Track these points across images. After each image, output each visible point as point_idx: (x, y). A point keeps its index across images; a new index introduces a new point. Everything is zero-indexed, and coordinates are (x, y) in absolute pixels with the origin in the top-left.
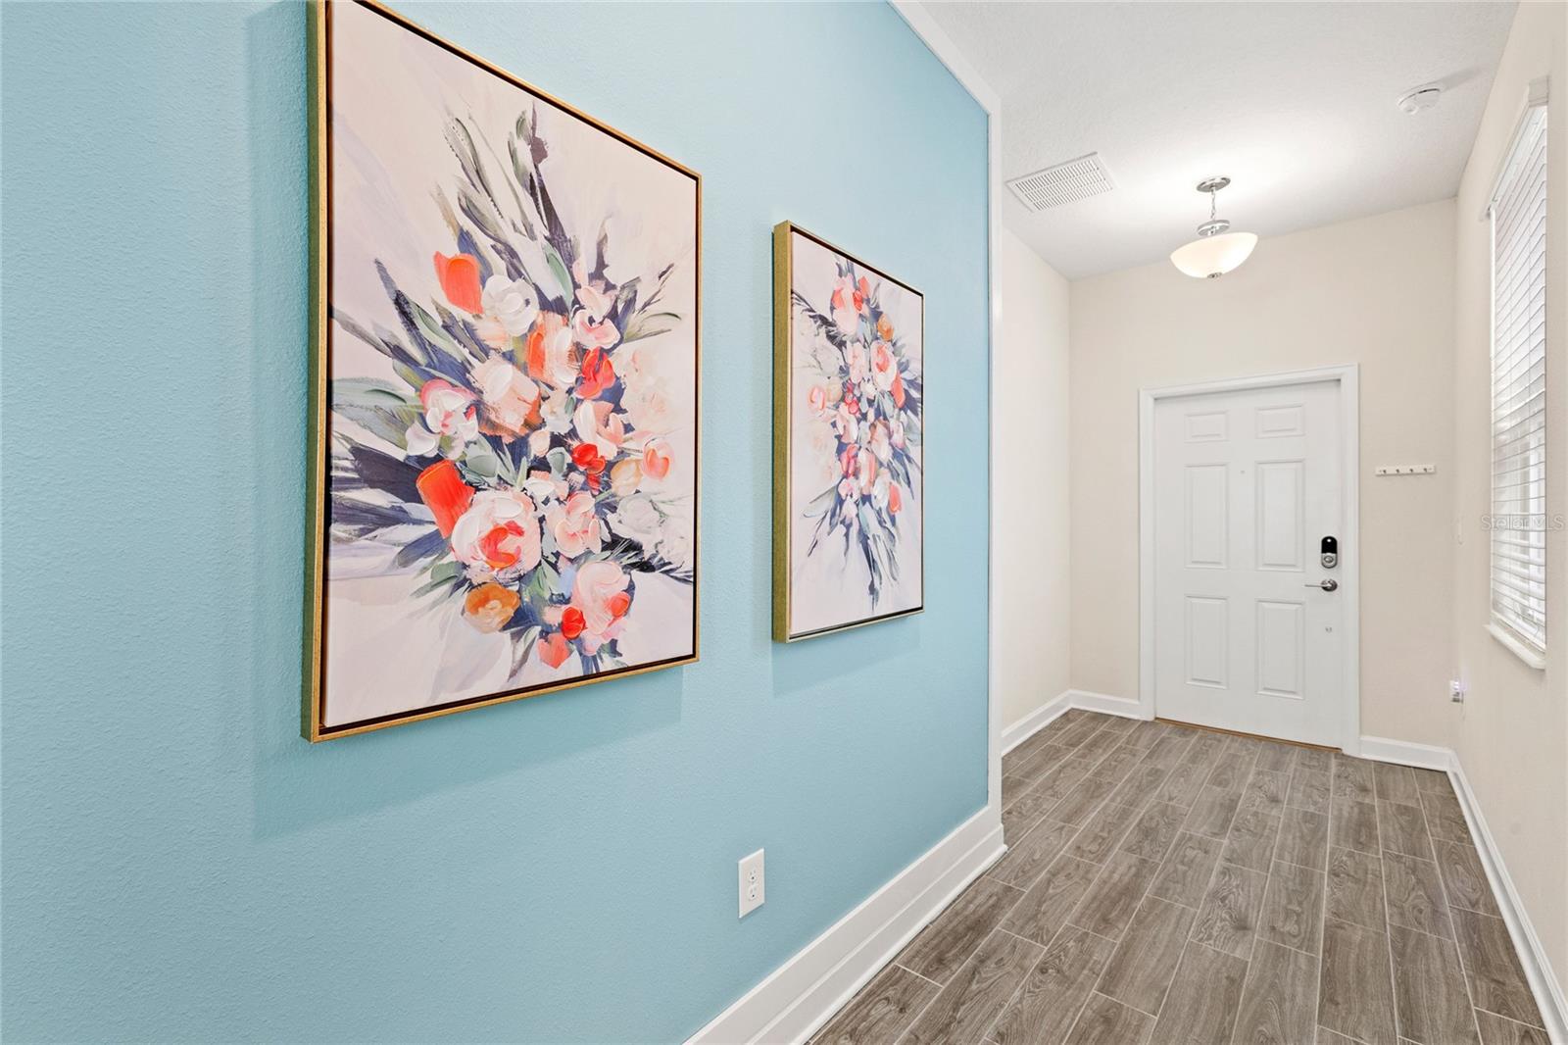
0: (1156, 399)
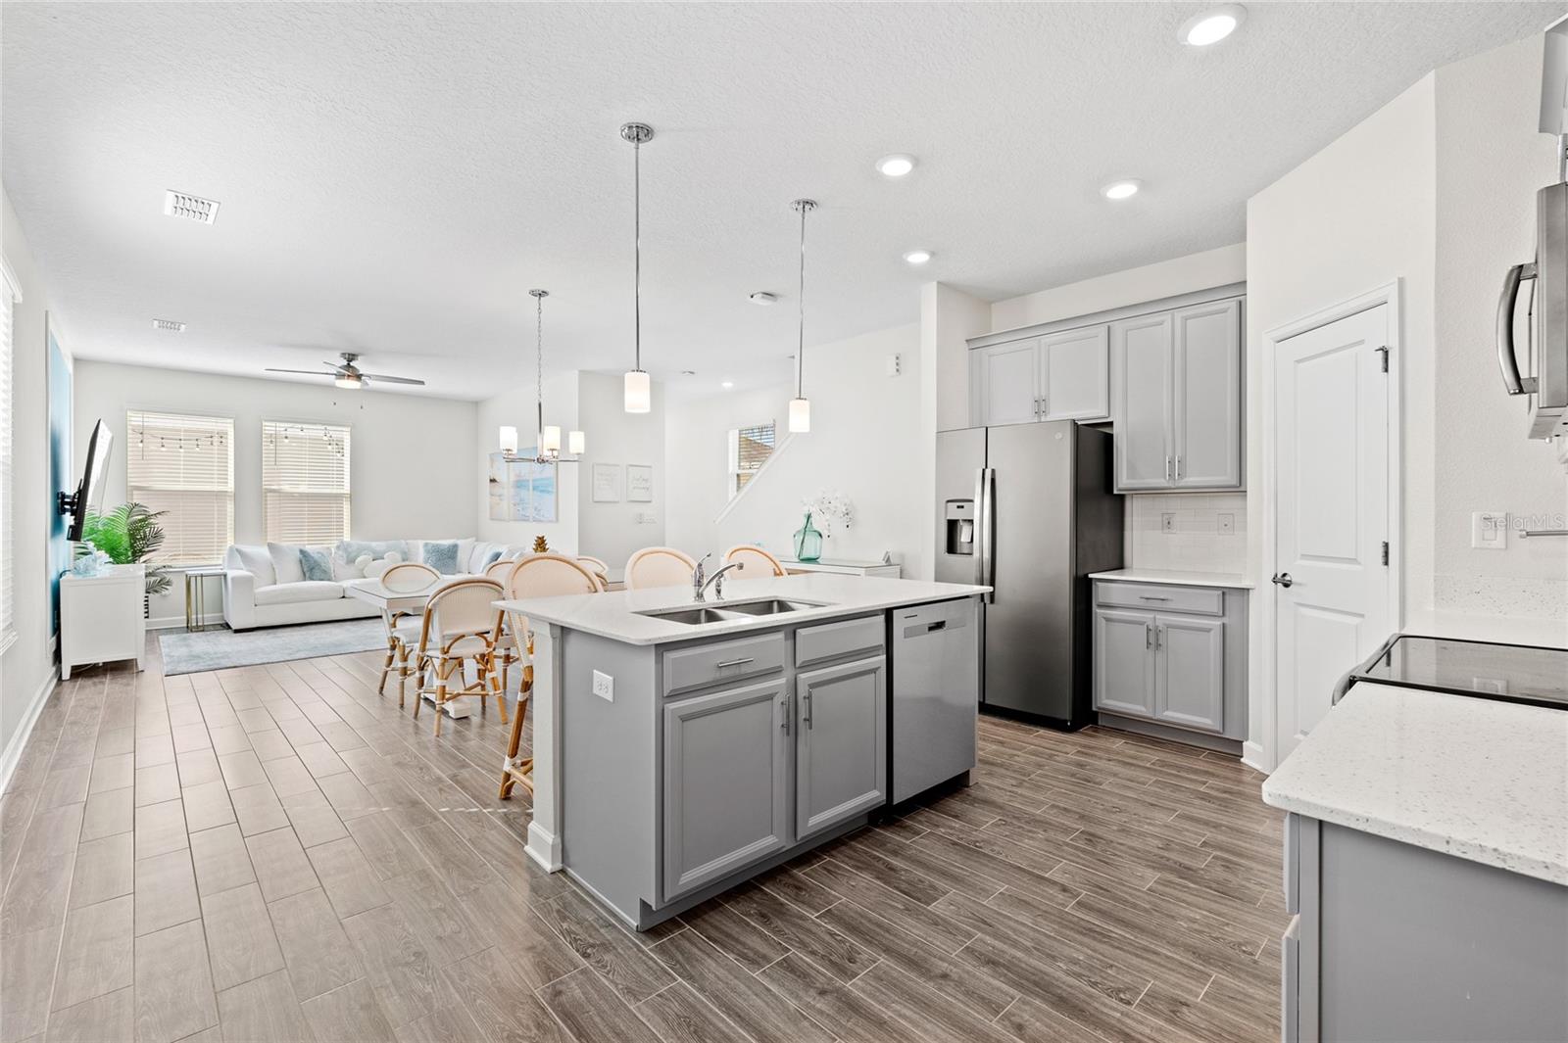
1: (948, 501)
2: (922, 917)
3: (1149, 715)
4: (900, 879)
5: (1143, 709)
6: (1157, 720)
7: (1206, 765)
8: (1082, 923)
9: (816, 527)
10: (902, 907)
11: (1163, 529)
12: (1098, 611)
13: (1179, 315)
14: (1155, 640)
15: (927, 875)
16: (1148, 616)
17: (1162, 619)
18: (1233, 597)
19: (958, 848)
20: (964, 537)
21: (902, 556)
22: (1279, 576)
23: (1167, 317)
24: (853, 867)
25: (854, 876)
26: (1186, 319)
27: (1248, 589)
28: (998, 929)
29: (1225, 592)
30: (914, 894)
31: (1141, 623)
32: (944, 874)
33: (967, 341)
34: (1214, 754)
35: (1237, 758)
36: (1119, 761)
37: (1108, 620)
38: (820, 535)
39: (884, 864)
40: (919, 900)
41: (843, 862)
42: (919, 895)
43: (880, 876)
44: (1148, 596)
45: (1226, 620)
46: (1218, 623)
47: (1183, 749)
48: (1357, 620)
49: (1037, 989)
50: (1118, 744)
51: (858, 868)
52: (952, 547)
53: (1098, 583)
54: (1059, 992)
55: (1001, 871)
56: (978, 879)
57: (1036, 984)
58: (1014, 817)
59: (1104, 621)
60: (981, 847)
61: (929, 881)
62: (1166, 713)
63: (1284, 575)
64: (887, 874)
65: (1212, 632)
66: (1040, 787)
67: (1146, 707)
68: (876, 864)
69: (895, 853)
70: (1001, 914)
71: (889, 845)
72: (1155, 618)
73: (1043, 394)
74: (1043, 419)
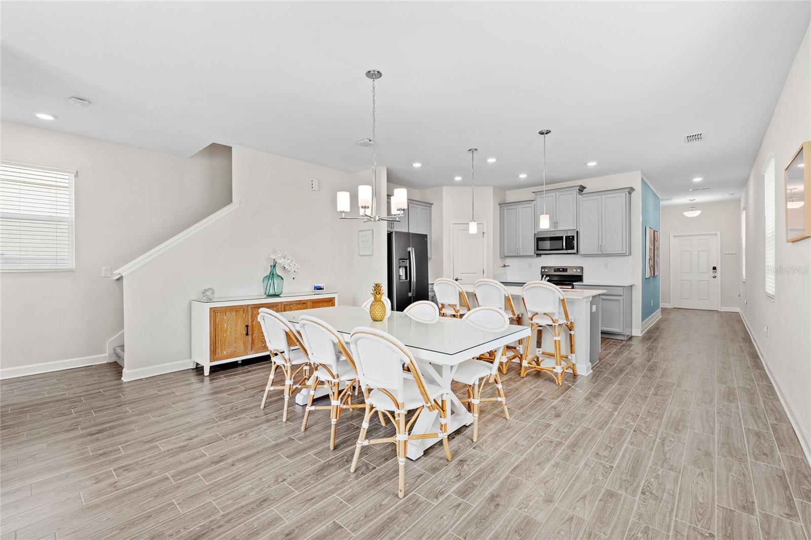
0: (674, 236)
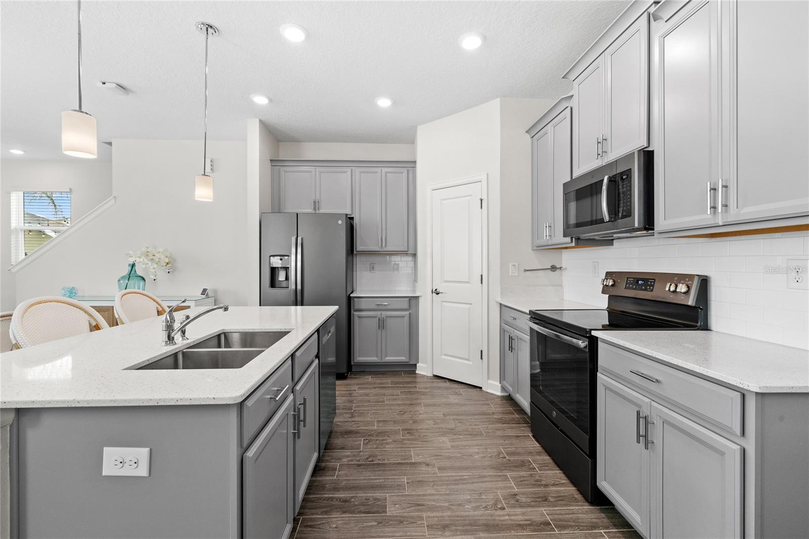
1: (271, 256)
2: (391, 522)
3: (380, 361)
4: (356, 505)
5: (376, 358)
6: (383, 362)
7: (408, 378)
8: (450, 478)
9: (139, 273)
10: (376, 523)
11: (370, 271)
12: (355, 313)
13: (385, 170)
14: (382, 324)
15: (366, 493)
16: (378, 313)
17: (385, 313)
18: (413, 300)
19: (362, 467)
20: (281, 276)
21: (215, 291)
22: (434, 290)
23: (379, 170)
24: (322, 513)
25: (329, 520)
26: (386, 173)
27: (419, 297)
28: (428, 505)
29: (410, 298)
30: (372, 510)
31: (376, 317)
32: (374, 487)
33: (271, 160)
34: (405, 372)
35: (414, 372)
36: (379, 387)
37: (359, 317)
38: (144, 279)
39: (337, 500)
40: (378, 512)
41: (312, 514)
42: (375, 509)
43: (344, 510)
44: (378, 304)
45: (410, 311)
46: (407, 313)
47: (395, 373)
48: (469, 306)
49: (474, 527)
50: (369, 379)
51: (326, 513)
52: (273, 283)
53: (355, 299)
54: (481, 522)
55: (395, 470)
56: (390, 481)
57: (470, 525)
58: (369, 435)
59: (357, 318)
60: (373, 461)
61: (372, 497)
62: (387, 358)
63: (436, 290)
64: (345, 506)
65: (405, 318)
66: (362, 413)
67: (377, 358)
68: (333, 503)
69: (336, 489)
70: (419, 495)
71: (327, 486)
72: (381, 314)
73: (318, 198)
74: (317, 212)
